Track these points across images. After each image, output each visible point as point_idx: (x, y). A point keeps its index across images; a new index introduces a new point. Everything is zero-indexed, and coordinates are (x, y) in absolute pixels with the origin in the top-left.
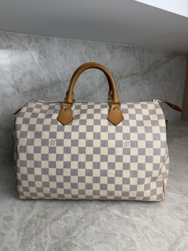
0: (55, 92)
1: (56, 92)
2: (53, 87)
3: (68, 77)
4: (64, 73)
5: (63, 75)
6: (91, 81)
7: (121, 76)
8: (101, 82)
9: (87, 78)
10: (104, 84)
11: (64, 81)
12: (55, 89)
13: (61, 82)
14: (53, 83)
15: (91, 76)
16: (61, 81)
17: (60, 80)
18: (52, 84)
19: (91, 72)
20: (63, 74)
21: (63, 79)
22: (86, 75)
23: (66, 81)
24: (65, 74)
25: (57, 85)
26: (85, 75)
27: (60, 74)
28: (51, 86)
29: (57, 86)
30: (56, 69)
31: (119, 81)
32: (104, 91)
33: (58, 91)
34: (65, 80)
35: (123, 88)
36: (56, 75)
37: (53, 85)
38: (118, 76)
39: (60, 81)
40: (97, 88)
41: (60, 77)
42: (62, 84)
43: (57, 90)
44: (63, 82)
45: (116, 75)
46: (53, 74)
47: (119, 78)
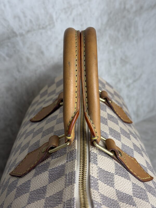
0: (5, 59)
1: (7, 58)
3: (31, 21)
4: (24, 13)
5: (20, 20)
7: (141, 8)
8: (102, 24)
9: (74, 20)
10: (107, 28)
11: (24, 33)
13: (16, 35)
15: (80, 15)
16: (18, 33)
17: (15, 30)
19: (81, 5)
20: (21, 15)
21: (21, 27)
22: (71, 14)
23: (28, 31)
24: (25, 17)
25: (9, 44)
26: (69, 13)
27: (15, 17)
29: (8, 46)
30: (5, 6)
31: (137, 19)
32: (107, 43)
33: (10, 56)
35: (143, 31)
36: (5, 20)
38: (134, 9)
39: (14, 33)
41: (14, 24)
42: (19, 39)
43: (8, 55)
44: (22, 35)
45: (132, 7)
47: (136, 11)
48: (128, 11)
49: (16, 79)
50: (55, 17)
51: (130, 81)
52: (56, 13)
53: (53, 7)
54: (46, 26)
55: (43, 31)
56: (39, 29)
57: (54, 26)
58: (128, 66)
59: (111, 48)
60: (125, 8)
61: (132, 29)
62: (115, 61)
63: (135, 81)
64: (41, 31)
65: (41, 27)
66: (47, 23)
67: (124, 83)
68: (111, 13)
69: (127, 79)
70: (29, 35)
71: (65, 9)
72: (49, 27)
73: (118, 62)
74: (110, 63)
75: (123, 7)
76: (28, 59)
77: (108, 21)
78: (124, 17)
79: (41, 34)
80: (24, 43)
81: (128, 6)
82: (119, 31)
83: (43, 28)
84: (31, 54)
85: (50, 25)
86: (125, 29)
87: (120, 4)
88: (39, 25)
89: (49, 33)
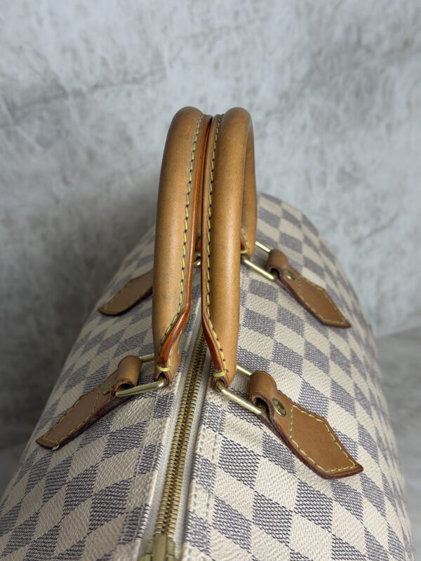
0: (31, 150)
1: (38, 148)
2: (17, 122)
3: (104, 62)
4: (87, 41)
5: (76, 57)
6: (238, 80)
7: (407, 44)
8: (293, 80)
9: (216, 66)
10: (308, 91)
11: (84, 89)
12: (29, 132)
13: (65, 95)
14: (18, 101)
15: (235, 53)
16: (69, 89)
17: (62, 82)
18: (12, 108)
19: (238, 28)
20: (81, 47)
21: (77, 76)
22: (210, 50)
23: (96, 87)
24: (91, 50)
25: (45, 114)
26: (205, 47)
27: (64, 50)
28: (11, 120)
29: (41, 118)
30: (40, 22)
31: (393, 71)
32: (304, 127)
33: (45, 143)
34: (92, 80)
35: (409, 105)
36: (38, 55)
37: (19, 113)
38: (386, 45)
39: (60, 87)
40: (268, 114)
41: (62, 69)
42: (70, 102)
43: (40, 140)
44: (78, 94)
45: (379, 40)
46: (20, 50)
47: (391, 52)
48: (369, 50)
49: (57, 201)
50: (166, 55)
51: (364, 230)
52: (171, 45)
53: (164, 30)
54: (144, 78)
55: (135, 88)
56: (125, 82)
57: (164, 77)
58: (359, 191)
59: (316, 141)
60: (359, 42)
61: (378, 97)
62: (324, 174)
63: (376, 231)
64: (128, 87)
65: (129, 78)
66: (146, 70)
67: (347, 232)
68: (319, 53)
69: (355, 222)
70: (98, 95)
71: (194, 36)
72: (149, 79)
73: (331, 179)
74: (308, 180)
75: (353, 38)
76: (91, 155)
77: (311, 72)
78: (356, 65)
79: (129, 94)
80: (83, 114)
81: (368, 38)
82: (338, 99)
83: (135, 81)
84: (100, 142)
85: (152, 73)
86: (358, 94)
87: (348, 31)
88: (126, 74)
89: (150, 93)
